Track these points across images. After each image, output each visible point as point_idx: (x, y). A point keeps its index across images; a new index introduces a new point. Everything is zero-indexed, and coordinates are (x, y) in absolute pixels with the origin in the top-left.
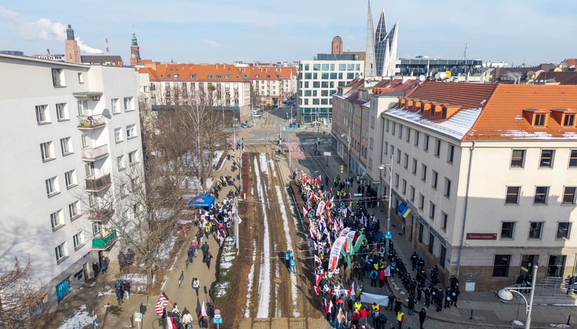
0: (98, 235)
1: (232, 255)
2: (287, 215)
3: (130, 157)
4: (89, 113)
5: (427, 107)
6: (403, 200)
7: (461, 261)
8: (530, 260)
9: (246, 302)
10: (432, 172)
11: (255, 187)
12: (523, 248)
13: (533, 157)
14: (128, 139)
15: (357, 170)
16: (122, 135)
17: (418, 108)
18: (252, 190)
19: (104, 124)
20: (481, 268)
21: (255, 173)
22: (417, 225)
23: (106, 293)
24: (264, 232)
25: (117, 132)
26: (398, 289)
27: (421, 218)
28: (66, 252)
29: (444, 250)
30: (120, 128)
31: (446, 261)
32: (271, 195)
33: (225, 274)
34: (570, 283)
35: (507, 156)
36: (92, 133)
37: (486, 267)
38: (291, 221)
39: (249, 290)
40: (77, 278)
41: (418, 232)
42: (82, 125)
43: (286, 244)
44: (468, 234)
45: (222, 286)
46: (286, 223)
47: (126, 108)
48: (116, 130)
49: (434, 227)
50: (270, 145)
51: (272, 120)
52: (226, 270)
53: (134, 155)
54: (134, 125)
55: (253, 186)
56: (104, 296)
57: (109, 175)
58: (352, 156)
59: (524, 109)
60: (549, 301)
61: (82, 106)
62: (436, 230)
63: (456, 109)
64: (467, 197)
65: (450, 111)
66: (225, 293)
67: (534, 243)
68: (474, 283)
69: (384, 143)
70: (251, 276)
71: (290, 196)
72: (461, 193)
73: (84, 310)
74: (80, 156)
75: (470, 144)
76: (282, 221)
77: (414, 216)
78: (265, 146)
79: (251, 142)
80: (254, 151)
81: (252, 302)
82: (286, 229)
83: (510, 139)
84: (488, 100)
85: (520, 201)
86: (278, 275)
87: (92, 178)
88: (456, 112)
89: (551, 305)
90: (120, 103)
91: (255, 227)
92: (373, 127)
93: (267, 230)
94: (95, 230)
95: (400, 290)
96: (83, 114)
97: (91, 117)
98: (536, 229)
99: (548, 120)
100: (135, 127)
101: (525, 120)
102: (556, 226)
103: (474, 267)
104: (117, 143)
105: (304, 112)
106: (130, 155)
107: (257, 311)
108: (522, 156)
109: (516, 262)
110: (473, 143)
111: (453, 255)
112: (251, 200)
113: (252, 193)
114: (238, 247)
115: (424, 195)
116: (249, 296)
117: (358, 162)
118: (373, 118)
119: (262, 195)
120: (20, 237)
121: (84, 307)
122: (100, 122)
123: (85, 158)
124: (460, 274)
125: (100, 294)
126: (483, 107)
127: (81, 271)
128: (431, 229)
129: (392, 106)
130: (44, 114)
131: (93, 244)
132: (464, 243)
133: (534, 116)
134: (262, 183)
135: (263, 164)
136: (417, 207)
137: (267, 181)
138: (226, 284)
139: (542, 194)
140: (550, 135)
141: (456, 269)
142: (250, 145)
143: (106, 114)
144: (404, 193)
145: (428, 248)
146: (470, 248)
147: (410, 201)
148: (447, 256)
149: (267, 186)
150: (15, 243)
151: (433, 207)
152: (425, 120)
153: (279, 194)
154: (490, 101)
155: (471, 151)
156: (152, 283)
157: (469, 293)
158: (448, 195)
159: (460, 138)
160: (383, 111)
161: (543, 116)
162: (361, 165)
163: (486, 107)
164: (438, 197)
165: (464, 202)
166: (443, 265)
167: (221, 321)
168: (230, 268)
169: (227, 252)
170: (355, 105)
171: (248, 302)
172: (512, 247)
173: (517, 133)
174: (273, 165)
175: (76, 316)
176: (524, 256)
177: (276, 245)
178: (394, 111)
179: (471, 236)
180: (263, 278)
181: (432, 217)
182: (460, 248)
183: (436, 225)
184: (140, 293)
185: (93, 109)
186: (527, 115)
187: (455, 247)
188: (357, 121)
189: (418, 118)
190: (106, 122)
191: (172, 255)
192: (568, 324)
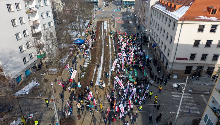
0: (39, 54)
1: (88, 62)
2: (111, 48)
3: (49, 24)
4: (30, 6)
5: (169, 4)
6: (156, 43)
7: (173, 68)
8: (200, 68)
9: (92, 79)
10: (166, 33)
11: (101, 36)
12: (198, 64)
13: (208, 28)
14: (47, 17)
15: (142, 29)
16: (45, 16)
17: (166, 5)
18: (100, 37)
19: (36, 11)
20: (180, 70)
21: (101, 30)
22: (159, 52)
23: (43, 74)
24: (101, 54)
25: (42, 14)
26: (148, 77)
27: (161, 51)
28: (27, 60)
29: (167, 63)
30: (43, 13)
31: (167, 67)
32: (106, 39)
33: (85, 69)
34: (214, 77)
35: (197, 27)
36: (32, 15)
37: (182, 70)
38: (113, 50)
39: (94, 75)
40: (33, 69)
41: (160, 56)
42: (27, 12)
43: (109, 59)
44: (177, 58)
45: (83, 74)
46: (111, 51)
47: (45, 4)
48: (41, 13)
49: (165, 54)
50: (109, 18)
51: (111, 7)
52: (85, 68)
53: (51, 24)
54: (49, 11)
55: (100, 36)
56: (42, 75)
57: (41, 32)
58: (141, 23)
59: (208, 7)
60: (204, 83)
61: (27, 4)
62: (165, 55)
63: (180, 6)
64: (178, 43)
65: (177, 7)
66: (84, 76)
67: (203, 62)
68: (177, 76)
69: (151, 19)
70: (95, 70)
71: (114, 40)
72: (176, 42)
73: (35, 80)
74: (28, 24)
75: (181, 22)
76: (109, 50)
77: (159, 49)
78: (107, 18)
79: (102, 16)
80: (102, 20)
81: (94, 79)
82: (110, 53)
83: (199, 20)
84: (193, 2)
85: (200, 46)
86: (105, 70)
87: (34, 33)
88: (180, 7)
89: (205, 85)
90: (42, 2)
91: (99, 52)
92: (148, 12)
93: (103, 53)
94: (38, 52)
95: (149, 77)
96: (27, 7)
97: (31, 8)
98: (204, 57)
99: (218, 12)
100: (50, 12)
101: (208, 12)
102: (213, 56)
103: (177, 70)
104: (42, 19)
105: (124, 3)
106: (49, 23)
107: (96, 82)
108: (203, 28)
109: (194, 69)
110: (183, 22)
111: (170, 65)
112: (99, 41)
113: (99, 38)
114: (90, 60)
115: (163, 41)
116: (93, 77)
117: (143, 26)
118: (148, 8)
119: (103, 39)
120: (13, 55)
121: (35, 79)
122: (35, 10)
123: (30, 25)
124: (172, 72)
125: (41, 75)
126: (191, 5)
127: (34, 66)
128: (164, 55)
129: (156, 3)
130: (11, 7)
131: (38, 57)
132: (174, 61)
133: (212, 10)
134: (104, 34)
135: (105, 26)
136: (160, 46)
137: (106, 33)
138: (85, 73)
139: (209, 43)
140: (217, 19)
141: (170, 70)
142: (101, 18)
143: (36, 7)
144: (156, 40)
145: (162, 62)
146: (177, 63)
147: (158, 43)
148: (168, 66)
149: (106, 36)
150: (11, 57)
151: (165, 46)
152: (166, 10)
153: (110, 39)
154: (194, 3)
155: (182, 25)
156: (59, 72)
157: (175, 79)
158: (171, 43)
159: (177, 19)
160: (152, 5)
161: (216, 10)
162: (143, 28)
163: (192, 6)
164: (167, 43)
165: (176, 45)
166: (166, 68)
167: (80, 86)
168: (87, 67)
169: (86, 61)
170: (143, 1)
171: (93, 79)
172: (193, 63)
173: (203, 18)
174: (109, 27)
175: (33, 82)
176: (198, 67)
177: (105, 59)
178: (157, 5)
179: (177, 59)
180: (99, 71)
181: (165, 51)
182: (173, 63)
183: (166, 54)
184: (55, 75)
185: (31, 5)
186: (209, 9)
187: (171, 63)
188: (143, 8)
189: (164, 9)
190: (37, 10)
191: (67, 61)
192: (209, 92)
